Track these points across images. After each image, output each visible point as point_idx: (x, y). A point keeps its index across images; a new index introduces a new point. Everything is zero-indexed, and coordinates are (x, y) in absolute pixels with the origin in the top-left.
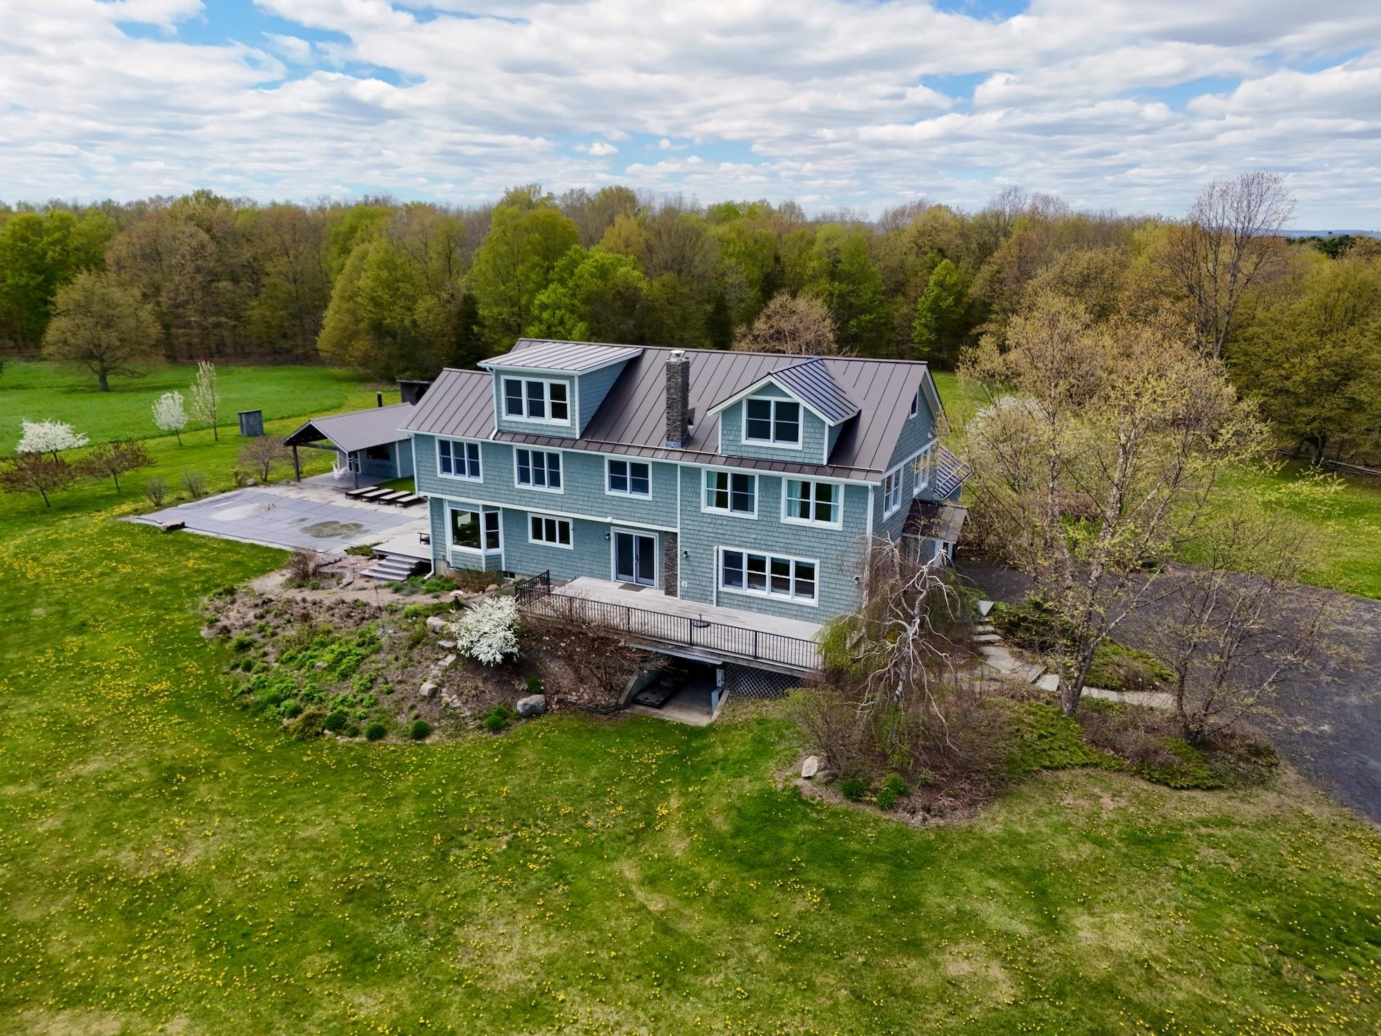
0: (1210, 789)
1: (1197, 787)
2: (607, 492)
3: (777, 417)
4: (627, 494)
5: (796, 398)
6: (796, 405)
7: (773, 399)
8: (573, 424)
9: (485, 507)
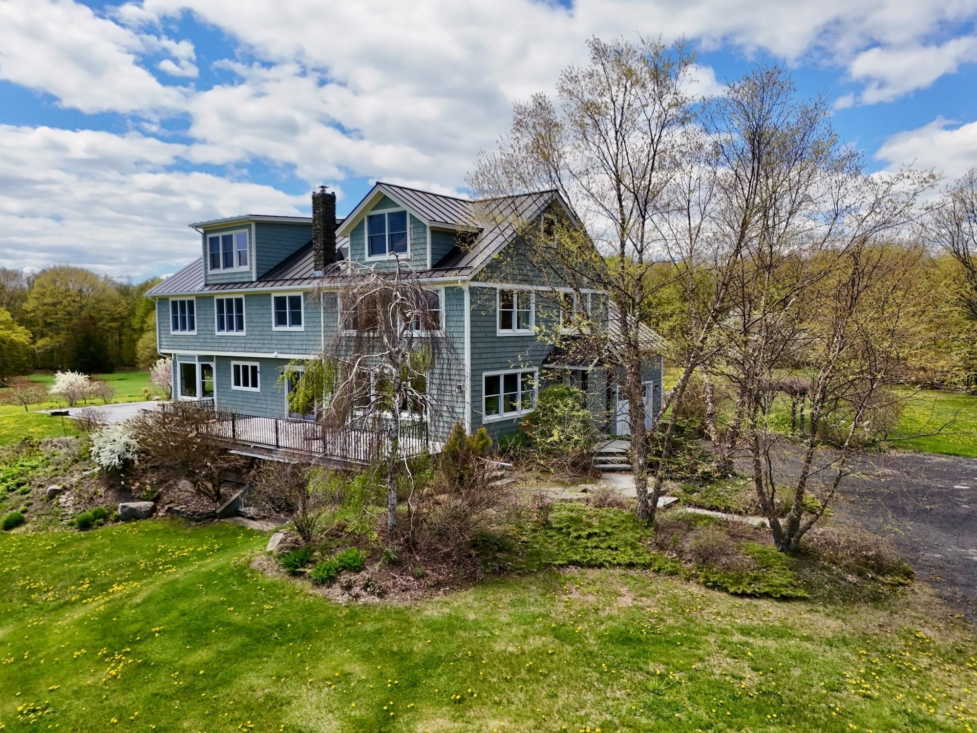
0: (785, 599)
1: (767, 595)
2: (275, 329)
3: (391, 230)
4: (287, 328)
5: (404, 207)
6: (404, 213)
7: (386, 211)
8: (251, 268)
9: (201, 358)
